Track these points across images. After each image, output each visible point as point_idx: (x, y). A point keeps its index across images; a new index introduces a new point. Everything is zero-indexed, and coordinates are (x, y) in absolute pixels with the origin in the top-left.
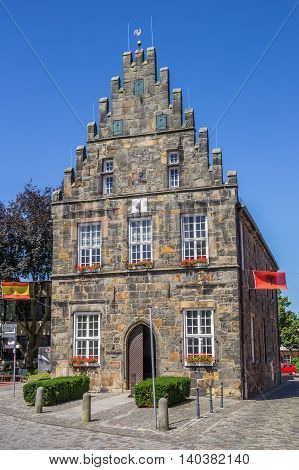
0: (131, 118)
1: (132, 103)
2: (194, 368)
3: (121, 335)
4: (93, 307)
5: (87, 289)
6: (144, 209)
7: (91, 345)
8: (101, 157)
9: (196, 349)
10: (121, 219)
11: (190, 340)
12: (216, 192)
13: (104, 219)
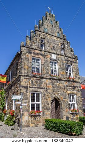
0: (50, 29)
1: (50, 26)
3: (50, 102)
5: (36, 83)
6: (55, 58)
7: (37, 106)
10: (48, 60)
13: (42, 57)
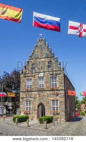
0: (39, 54)
1: (40, 51)
2: (54, 114)
3: (36, 106)
4: (30, 99)
5: (28, 95)
6: (42, 75)
7: (29, 108)
8: (32, 63)
9: (54, 109)
10: (37, 78)
11: (53, 107)
12: (59, 72)
13: (33, 78)
